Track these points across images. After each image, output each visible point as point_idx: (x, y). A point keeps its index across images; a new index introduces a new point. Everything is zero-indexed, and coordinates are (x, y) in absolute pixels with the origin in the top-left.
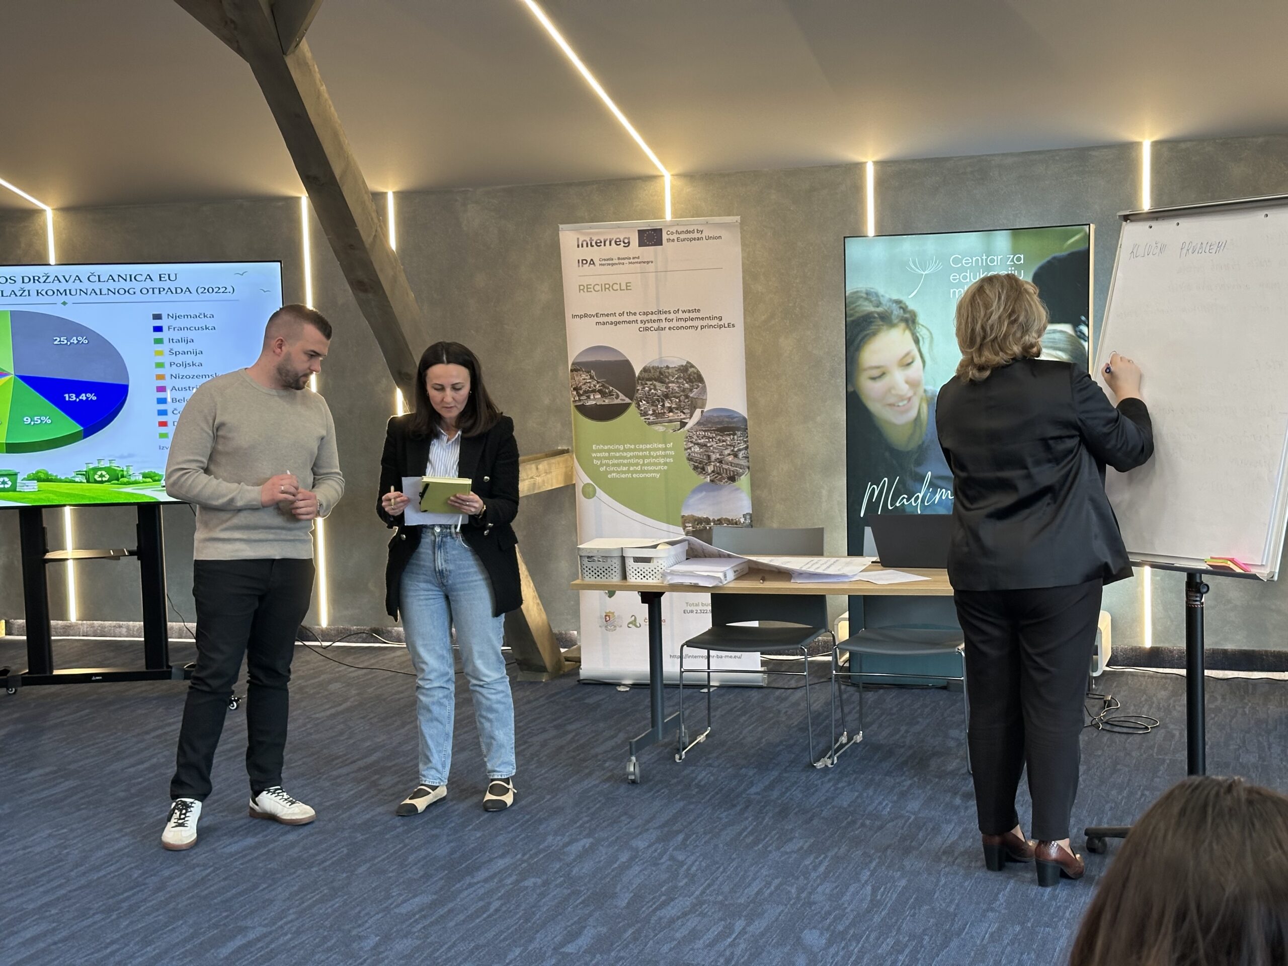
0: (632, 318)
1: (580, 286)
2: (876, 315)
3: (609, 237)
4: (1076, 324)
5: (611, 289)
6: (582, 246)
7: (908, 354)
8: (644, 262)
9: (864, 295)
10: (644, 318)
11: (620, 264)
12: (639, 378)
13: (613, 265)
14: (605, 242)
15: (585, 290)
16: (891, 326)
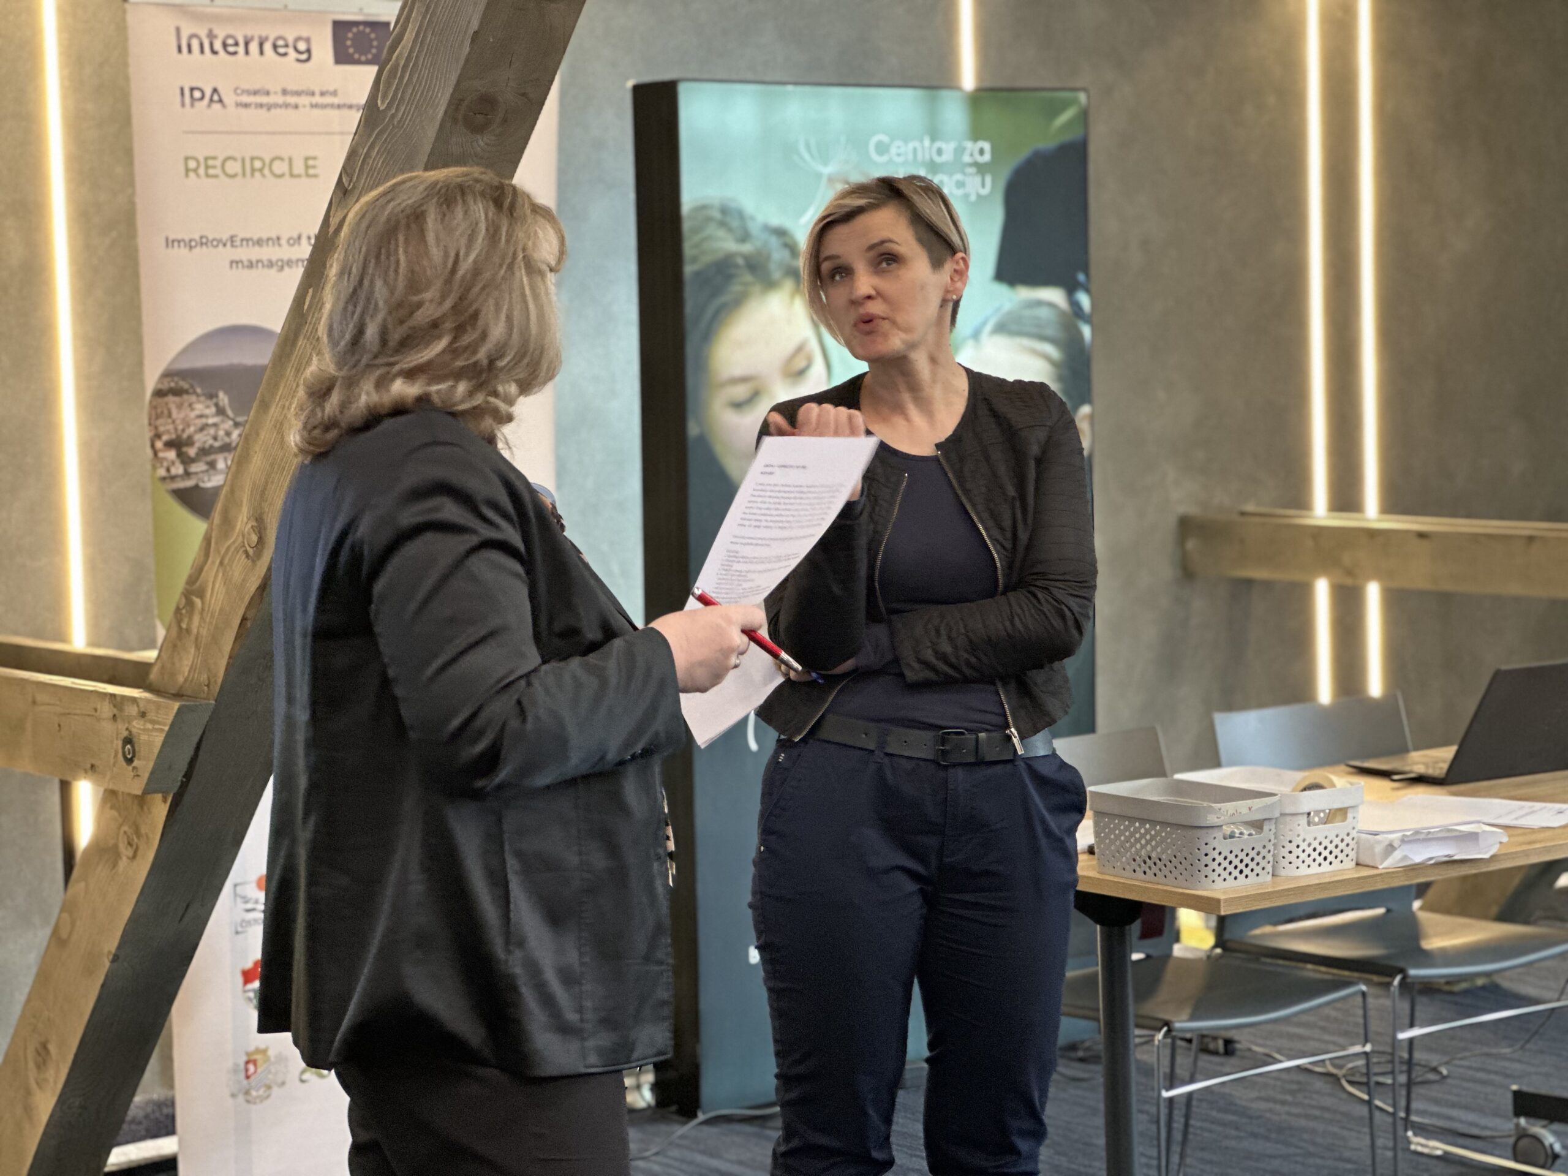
1: (187, 159)
2: (740, 261)
3: (256, 31)
4: (1071, 288)
5: (266, 171)
6: (190, 51)
7: (800, 349)
8: (349, 107)
9: (717, 215)
11: (286, 106)
13: (269, 107)
14: (247, 44)
15: (202, 171)
16: (770, 285)
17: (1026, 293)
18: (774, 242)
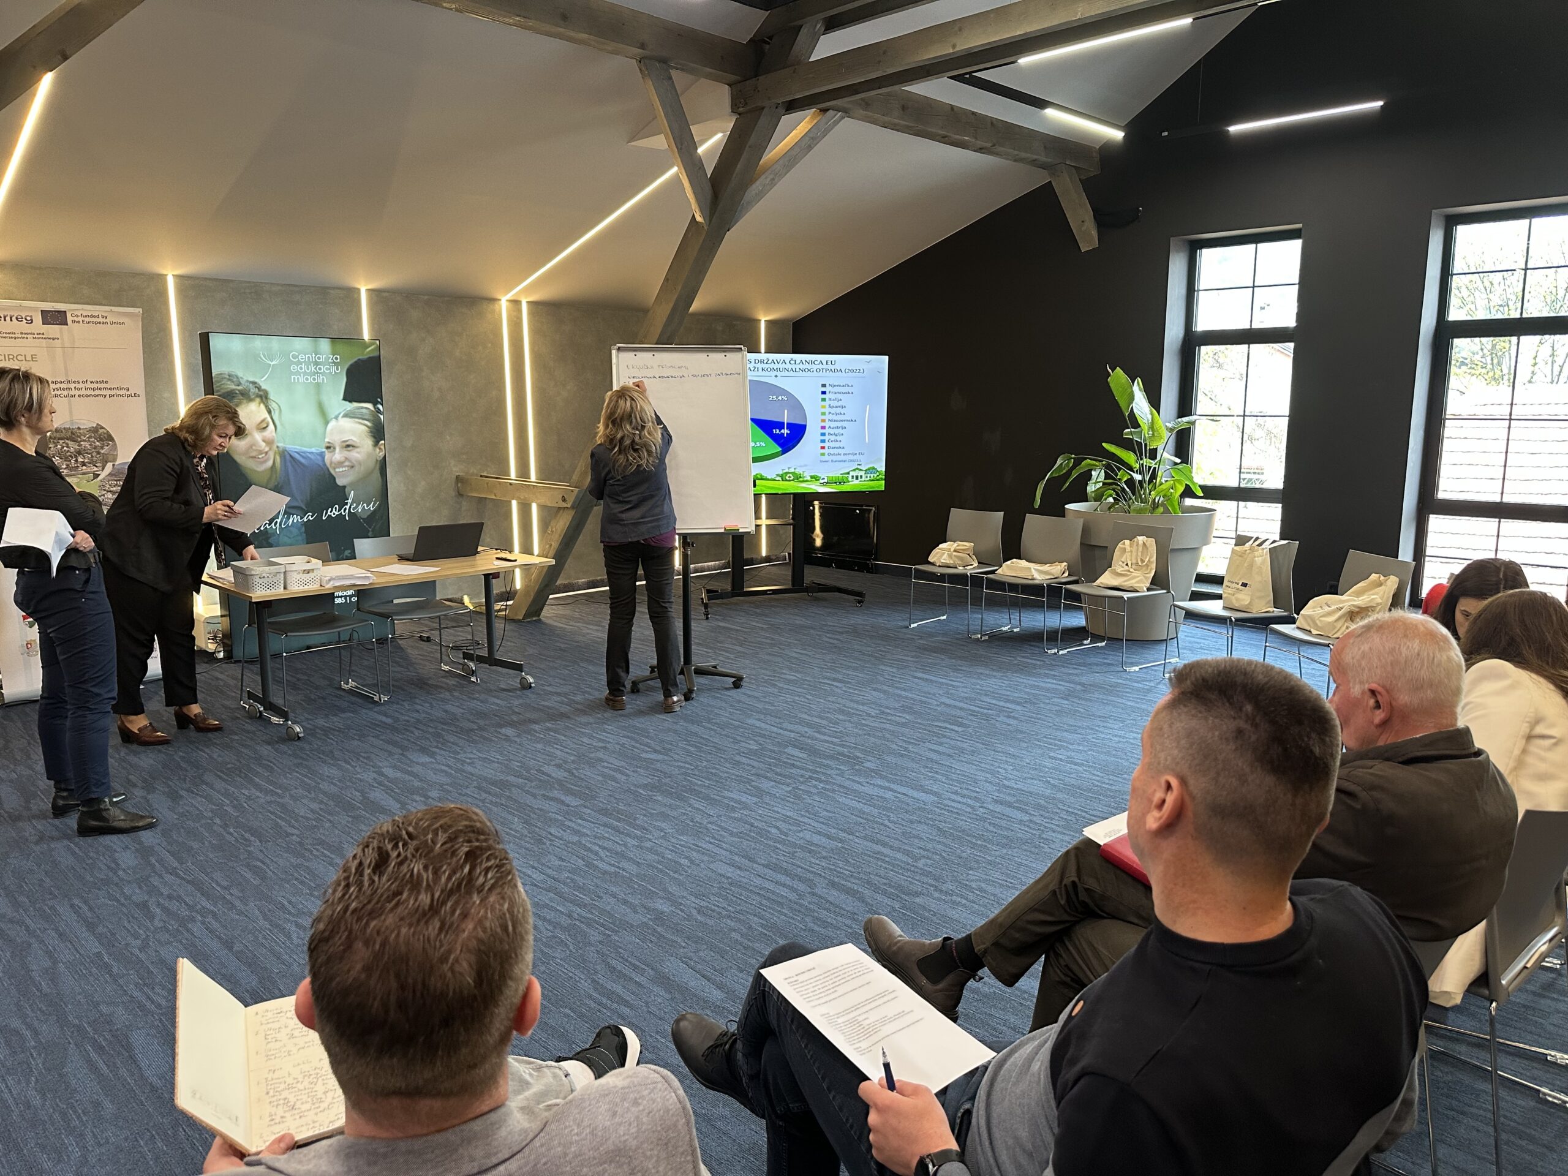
2: (238, 392)
3: (9, 314)
4: (375, 404)
7: (263, 421)
8: (50, 338)
9: (226, 376)
11: (22, 338)
13: (15, 338)
16: (251, 400)
17: (356, 405)
18: (251, 386)
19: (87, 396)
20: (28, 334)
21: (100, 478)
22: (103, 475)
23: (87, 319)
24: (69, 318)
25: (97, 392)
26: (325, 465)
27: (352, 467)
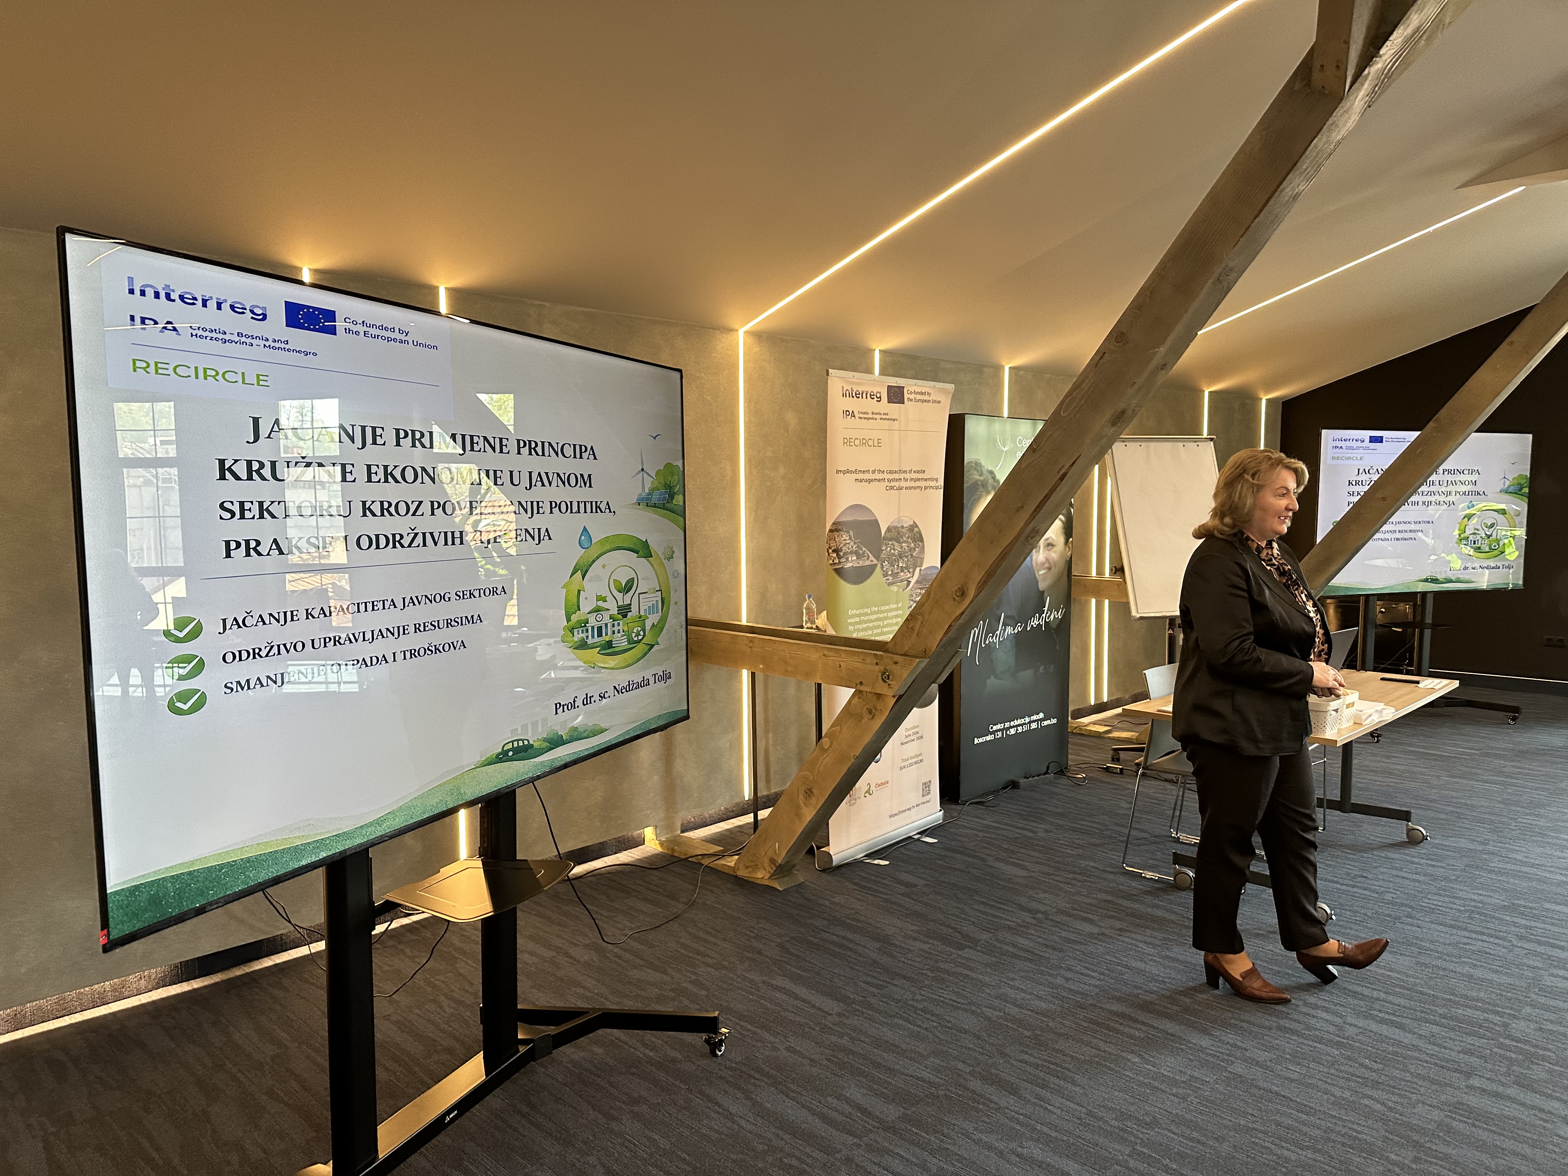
0: (881, 476)
1: (844, 439)
2: (980, 483)
3: (865, 389)
5: (866, 444)
6: (846, 396)
8: (891, 419)
9: (974, 465)
10: (891, 476)
11: (872, 419)
12: (884, 539)
13: (868, 419)
14: (862, 394)
15: (848, 444)
16: (988, 492)
18: (989, 476)
19: (911, 488)
20: (876, 414)
21: (911, 585)
22: (913, 581)
23: (919, 397)
24: (906, 396)
25: (918, 484)
26: (1032, 566)
27: (1050, 569)
